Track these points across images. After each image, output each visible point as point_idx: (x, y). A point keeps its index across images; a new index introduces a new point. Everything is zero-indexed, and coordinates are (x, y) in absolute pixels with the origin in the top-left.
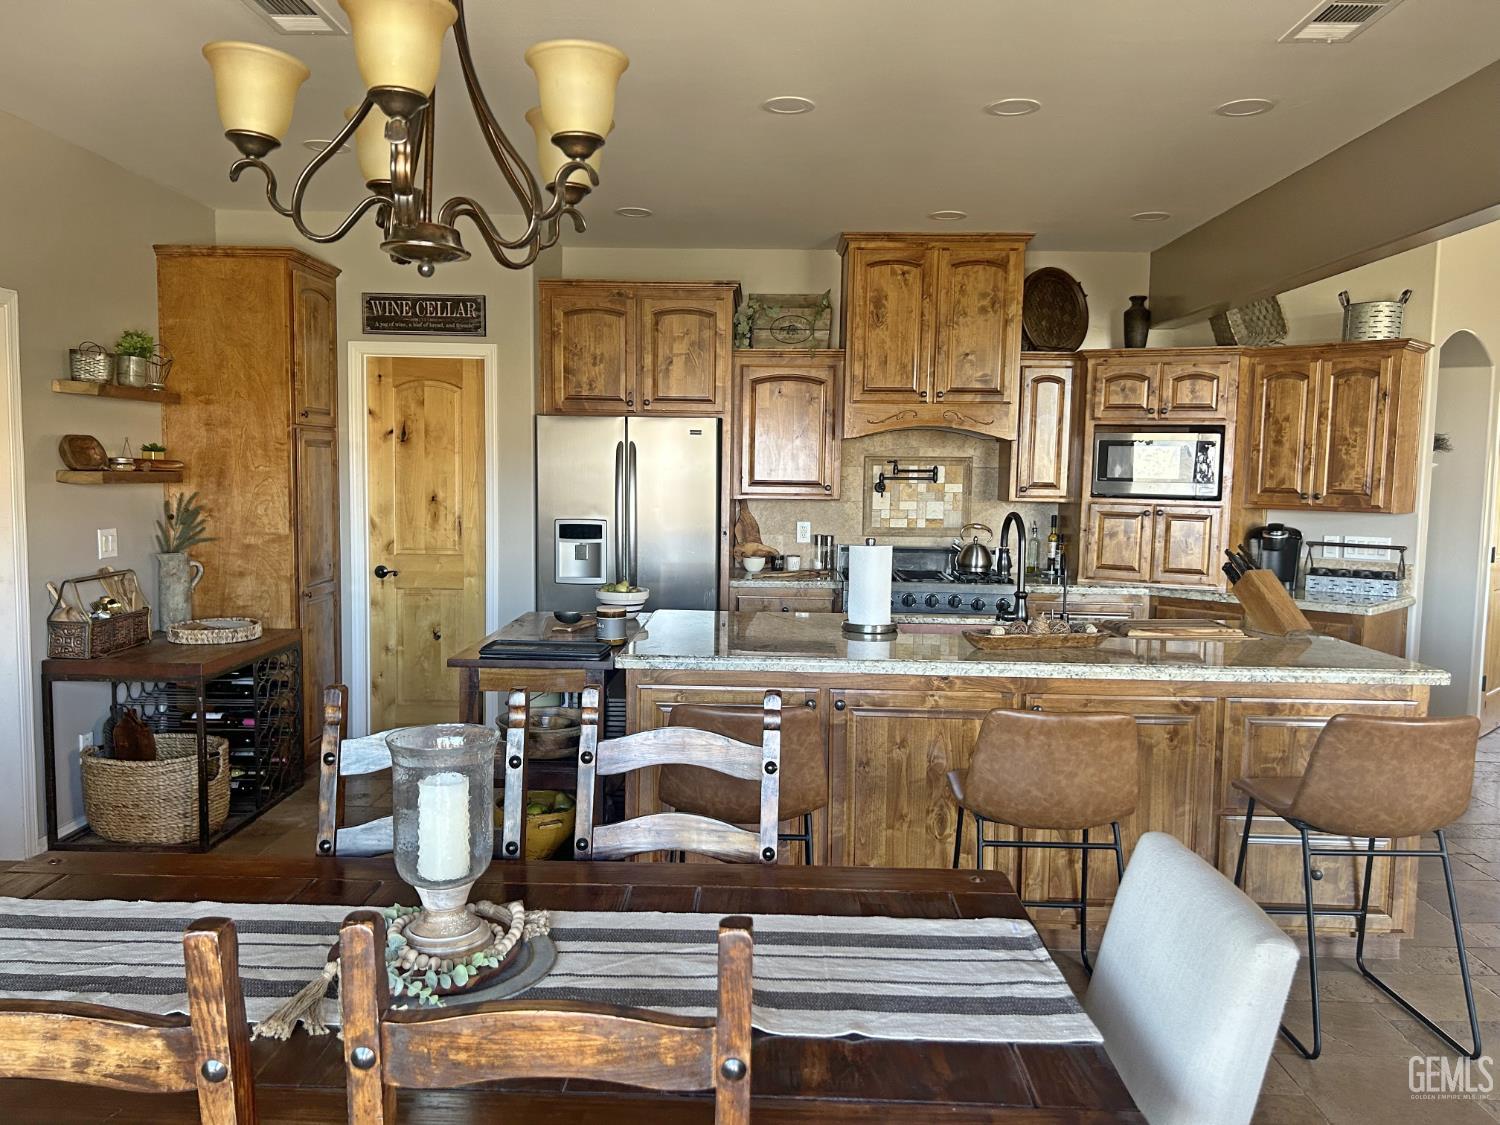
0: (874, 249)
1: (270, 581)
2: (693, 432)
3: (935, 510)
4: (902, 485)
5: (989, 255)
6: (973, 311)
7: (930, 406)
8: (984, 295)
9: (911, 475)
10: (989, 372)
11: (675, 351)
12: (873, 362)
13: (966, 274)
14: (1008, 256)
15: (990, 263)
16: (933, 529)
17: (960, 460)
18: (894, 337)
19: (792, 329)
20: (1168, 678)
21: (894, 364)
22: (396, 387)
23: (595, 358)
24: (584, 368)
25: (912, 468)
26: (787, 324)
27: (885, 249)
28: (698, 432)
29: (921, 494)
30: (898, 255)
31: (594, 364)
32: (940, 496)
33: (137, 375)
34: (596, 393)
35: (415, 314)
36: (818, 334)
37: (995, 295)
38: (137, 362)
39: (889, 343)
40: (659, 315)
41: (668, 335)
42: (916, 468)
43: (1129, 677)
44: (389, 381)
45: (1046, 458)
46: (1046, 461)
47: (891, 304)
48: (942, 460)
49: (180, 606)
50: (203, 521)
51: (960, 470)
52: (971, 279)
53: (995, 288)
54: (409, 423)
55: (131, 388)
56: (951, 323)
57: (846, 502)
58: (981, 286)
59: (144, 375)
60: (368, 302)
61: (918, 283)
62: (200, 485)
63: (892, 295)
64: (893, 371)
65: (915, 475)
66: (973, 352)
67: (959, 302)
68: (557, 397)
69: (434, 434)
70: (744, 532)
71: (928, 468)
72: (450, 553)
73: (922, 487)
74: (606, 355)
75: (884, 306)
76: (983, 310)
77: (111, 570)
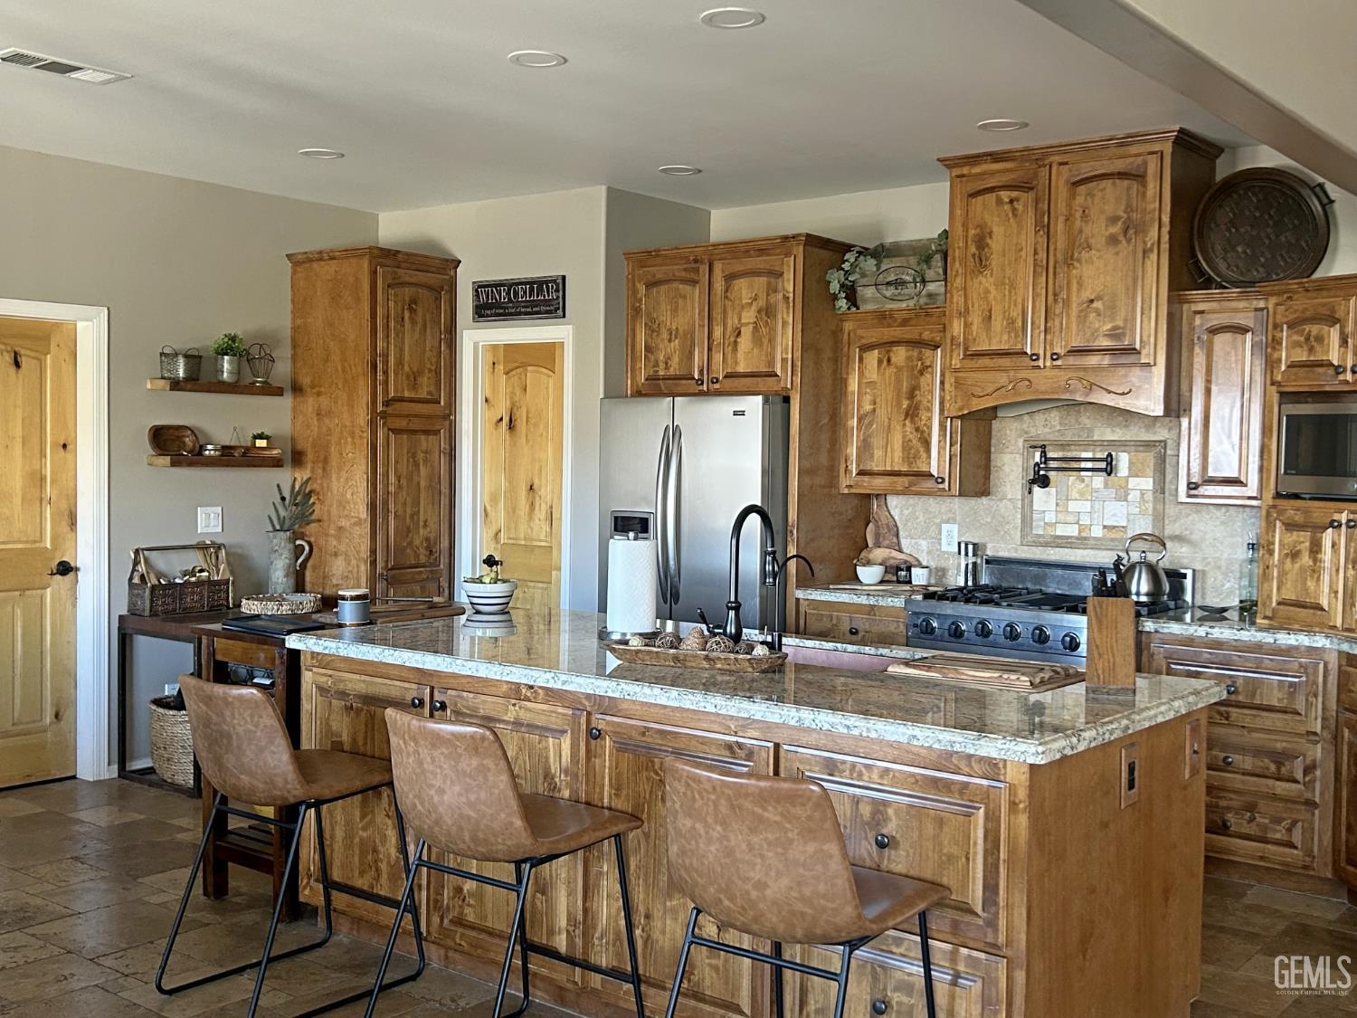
0: (980, 174)
1: (354, 562)
2: (735, 413)
3: (1116, 513)
4: (1072, 478)
5: (1119, 165)
6: (1099, 241)
7: (1047, 373)
8: (1113, 220)
9: (1083, 465)
10: (1120, 323)
11: (743, 321)
12: (976, 319)
13: (1090, 194)
14: (1145, 163)
15: (1122, 175)
16: (1112, 540)
17: (1148, 445)
18: (1000, 284)
19: (899, 283)
20: (713, 710)
21: (1000, 318)
22: (506, 373)
23: (671, 334)
24: (661, 346)
25: (1085, 455)
26: (892, 278)
27: (993, 173)
28: (742, 413)
29: (1097, 491)
30: (1004, 179)
31: (670, 341)
32: (1123, 496)
33: (230, 373)
34: (672, 372)
35: (510, 299)
36: (931, 287)
37: (1129, 218)
38: (230, 363)
39: (993, 293)
40: (730, 278)
41: (737, 302)
42: (1089, 455)
43: (676, 704)
44: (500, 367)
45: (1226, 441)
46: (1226, 446)
47: (996, 244)
48: (1122, 445)
49: (280, 581)
50: (314, 503)
51: (1149, 458)
52: (1097, 199)
53: (1129, 209)
54: (515, 410)
55: (223, 383)
56: (1070, 261)
57: (1001, 500)
58: (1109, 209)
59: (238, 372)
60: (477, 291)
61: (1031, 213)
62: (313, 471)
63: (998, 231)
64: (999, 329)
65: (1089, 465)
66: (1099, 298)
67: (1081, 231)
68: (638, 379)
69: (532, 421)
70: (877, 536)
71: (1099, 455)
72: (543, 544)
73: (1099, 480)
74: (681, 330)
75: (988, 245)
76: (1113, 240)
77: (208, 542)
